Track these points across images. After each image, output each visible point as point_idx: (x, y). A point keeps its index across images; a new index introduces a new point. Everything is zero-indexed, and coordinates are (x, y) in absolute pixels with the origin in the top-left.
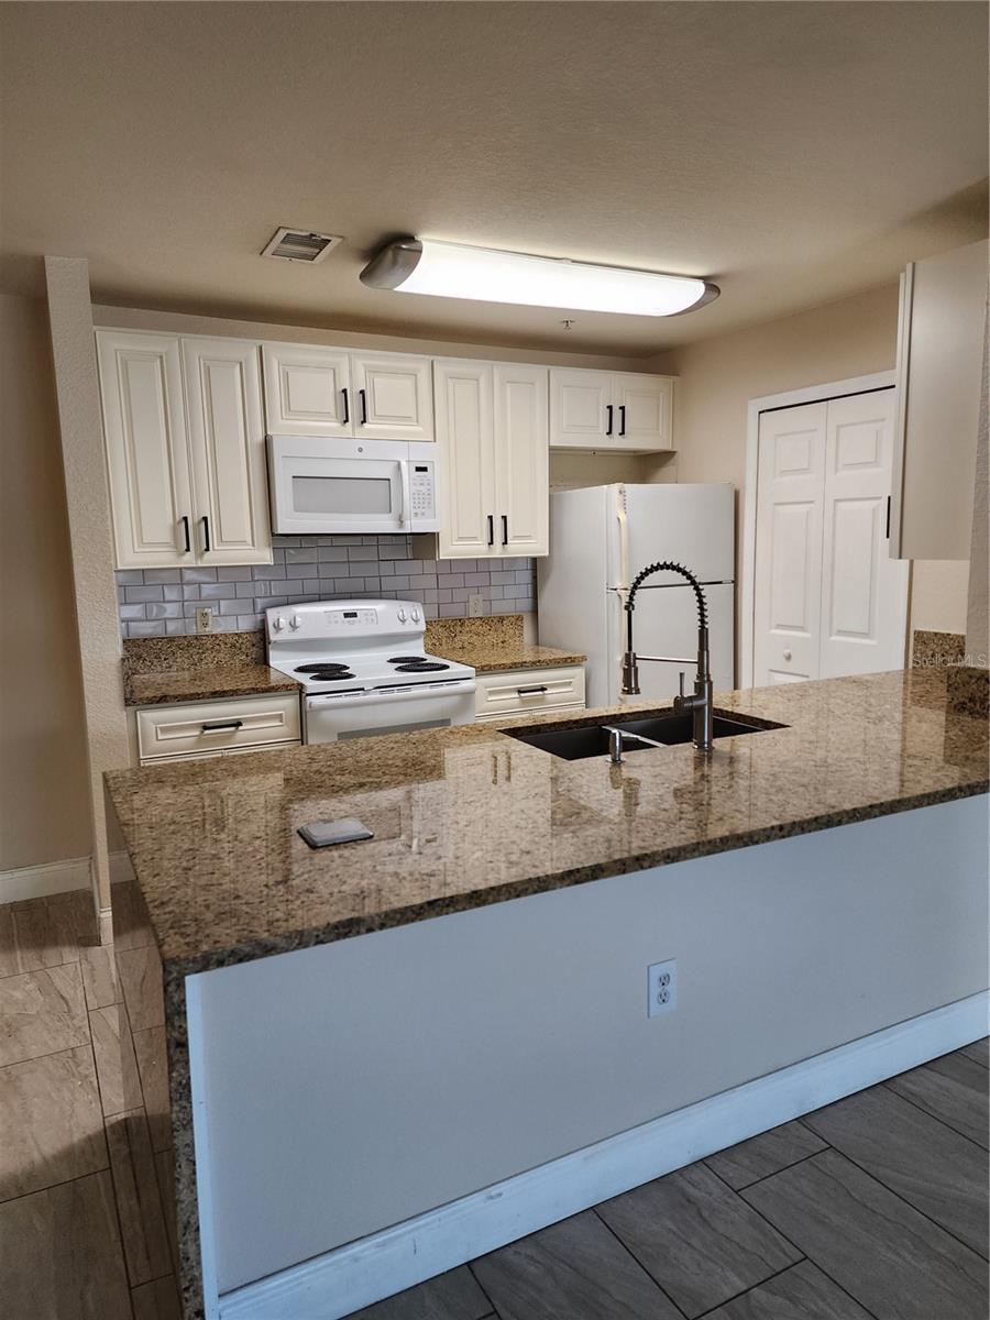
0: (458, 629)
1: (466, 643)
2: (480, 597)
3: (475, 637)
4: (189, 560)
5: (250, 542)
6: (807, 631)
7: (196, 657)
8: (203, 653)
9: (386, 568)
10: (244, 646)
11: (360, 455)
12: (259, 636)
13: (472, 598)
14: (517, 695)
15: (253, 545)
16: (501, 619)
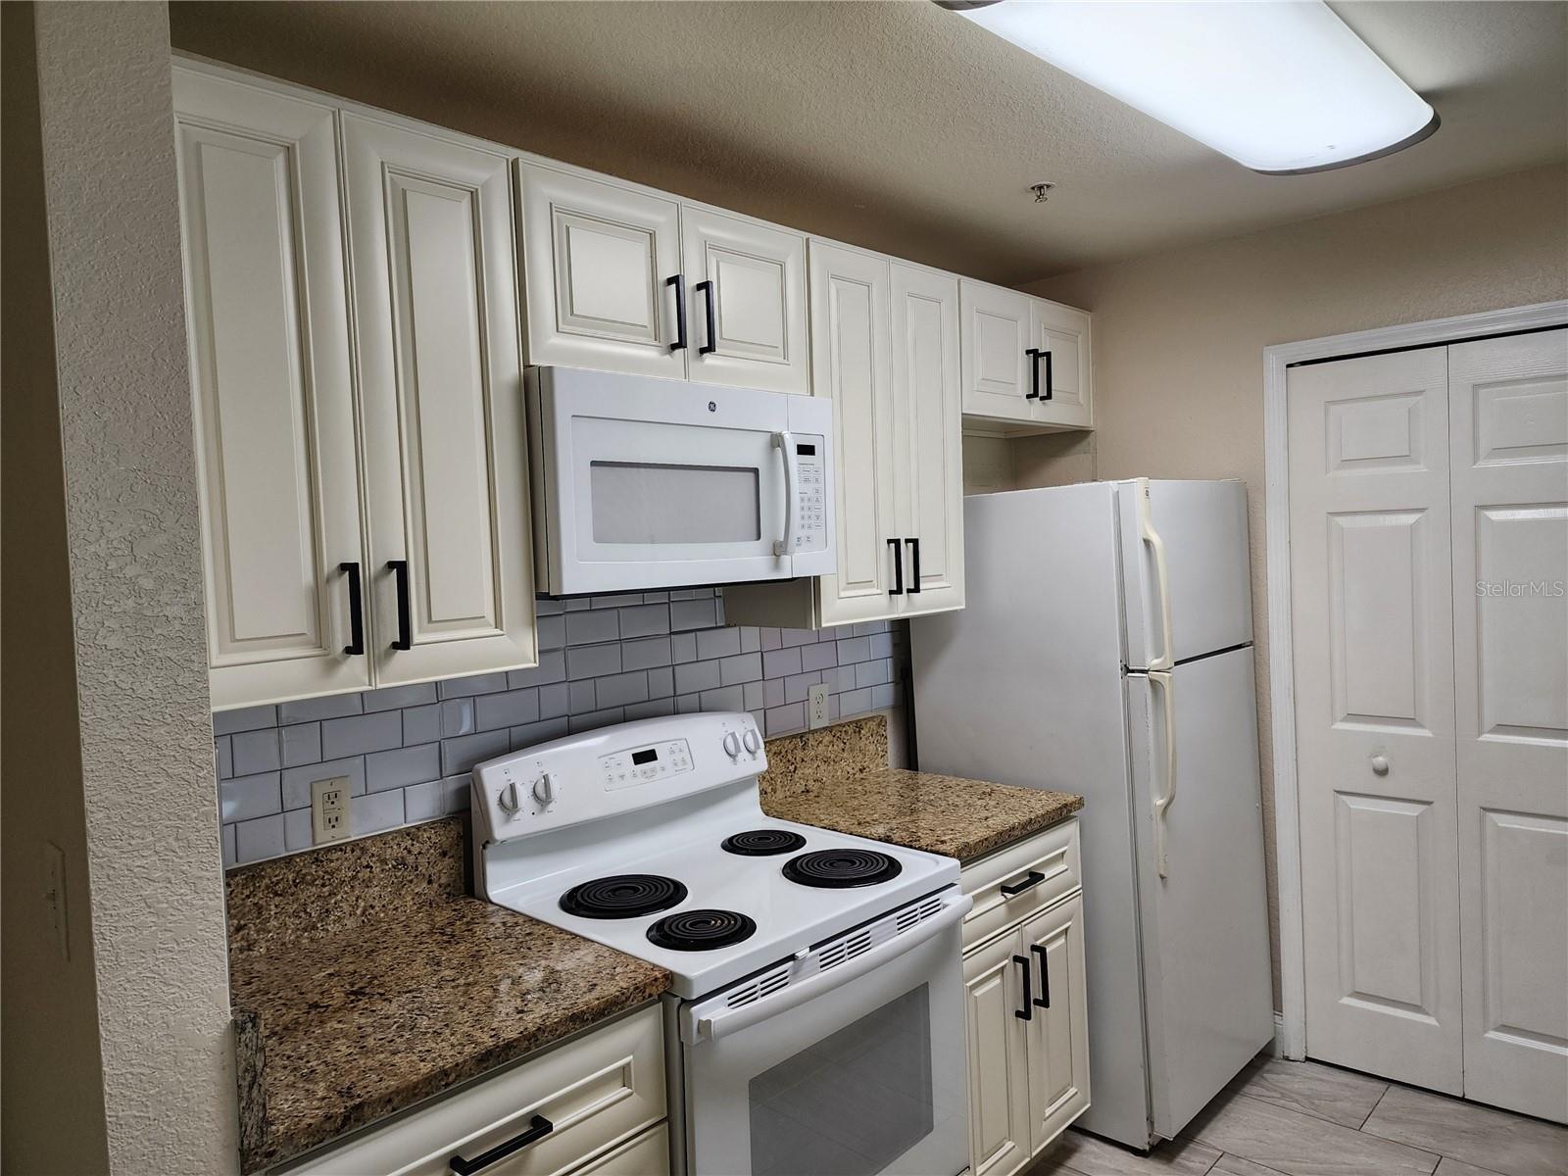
0: (799, 754)
1: (811, 782)
2: (825, 689)
3: (823, 767)
4: (353, 677)
5: (491, 618)
6: (1421, 726)
7: (314, 910)
8: (332, 894)
9: (684, 646)
10: (422, 860)
11: (712, 419)
12: (455, 829)
13: (814, 692)
14: (999, 899)
15: (498, 624)
16: (858, 725)
